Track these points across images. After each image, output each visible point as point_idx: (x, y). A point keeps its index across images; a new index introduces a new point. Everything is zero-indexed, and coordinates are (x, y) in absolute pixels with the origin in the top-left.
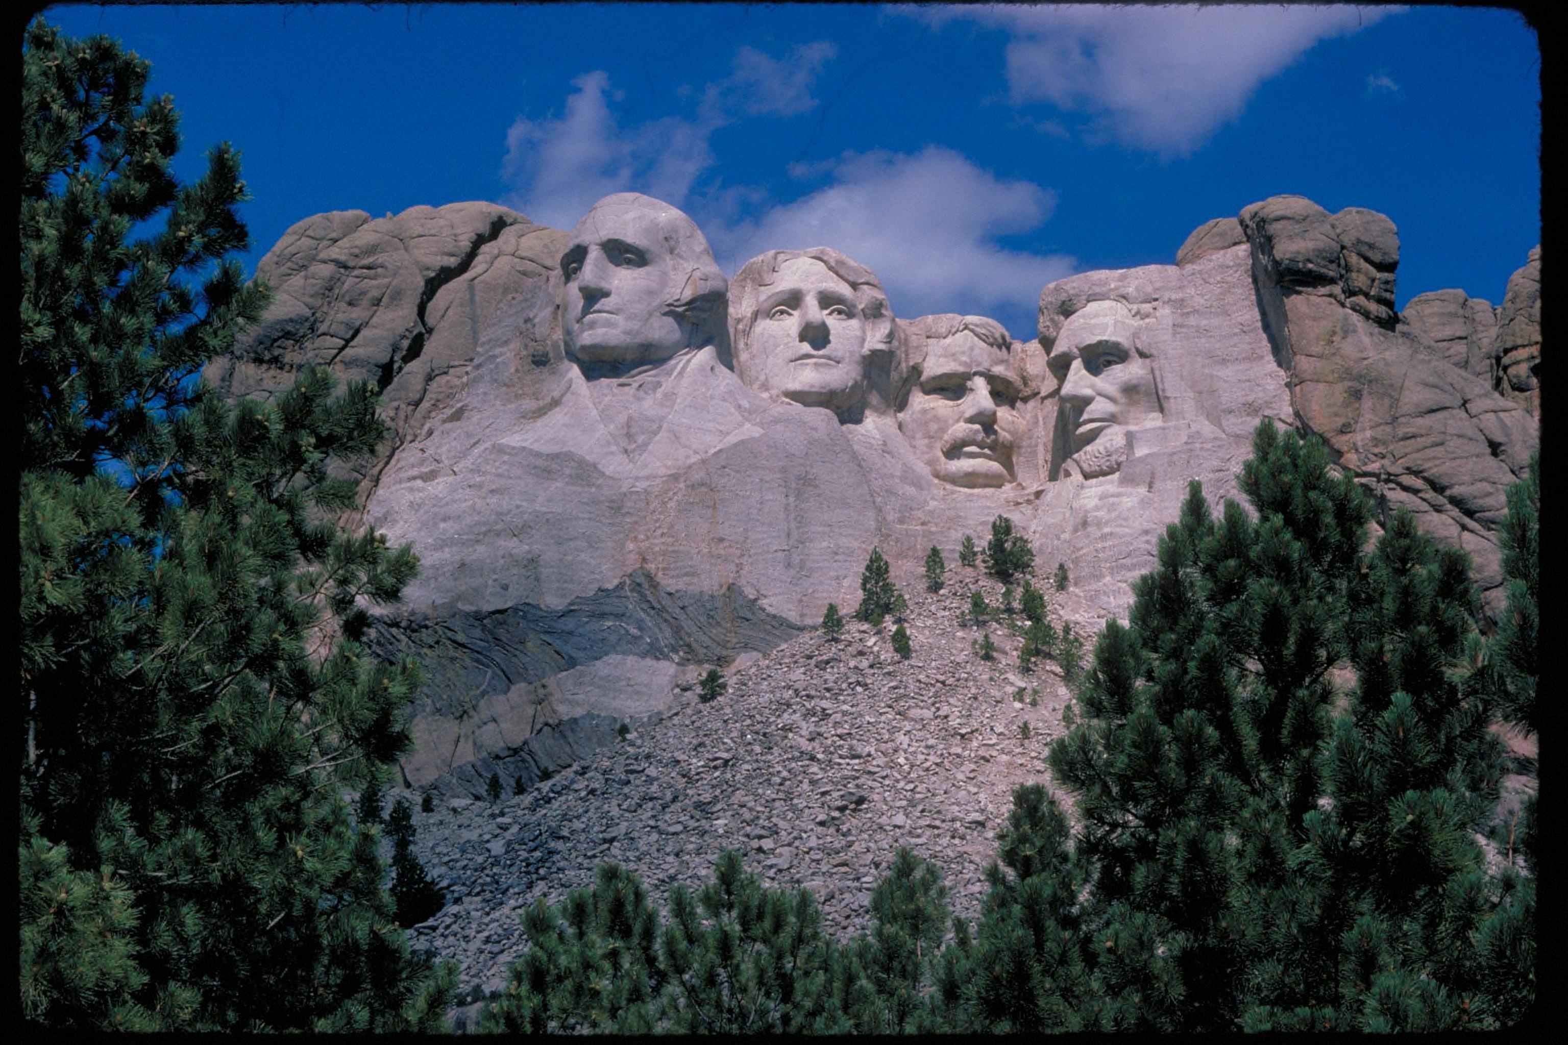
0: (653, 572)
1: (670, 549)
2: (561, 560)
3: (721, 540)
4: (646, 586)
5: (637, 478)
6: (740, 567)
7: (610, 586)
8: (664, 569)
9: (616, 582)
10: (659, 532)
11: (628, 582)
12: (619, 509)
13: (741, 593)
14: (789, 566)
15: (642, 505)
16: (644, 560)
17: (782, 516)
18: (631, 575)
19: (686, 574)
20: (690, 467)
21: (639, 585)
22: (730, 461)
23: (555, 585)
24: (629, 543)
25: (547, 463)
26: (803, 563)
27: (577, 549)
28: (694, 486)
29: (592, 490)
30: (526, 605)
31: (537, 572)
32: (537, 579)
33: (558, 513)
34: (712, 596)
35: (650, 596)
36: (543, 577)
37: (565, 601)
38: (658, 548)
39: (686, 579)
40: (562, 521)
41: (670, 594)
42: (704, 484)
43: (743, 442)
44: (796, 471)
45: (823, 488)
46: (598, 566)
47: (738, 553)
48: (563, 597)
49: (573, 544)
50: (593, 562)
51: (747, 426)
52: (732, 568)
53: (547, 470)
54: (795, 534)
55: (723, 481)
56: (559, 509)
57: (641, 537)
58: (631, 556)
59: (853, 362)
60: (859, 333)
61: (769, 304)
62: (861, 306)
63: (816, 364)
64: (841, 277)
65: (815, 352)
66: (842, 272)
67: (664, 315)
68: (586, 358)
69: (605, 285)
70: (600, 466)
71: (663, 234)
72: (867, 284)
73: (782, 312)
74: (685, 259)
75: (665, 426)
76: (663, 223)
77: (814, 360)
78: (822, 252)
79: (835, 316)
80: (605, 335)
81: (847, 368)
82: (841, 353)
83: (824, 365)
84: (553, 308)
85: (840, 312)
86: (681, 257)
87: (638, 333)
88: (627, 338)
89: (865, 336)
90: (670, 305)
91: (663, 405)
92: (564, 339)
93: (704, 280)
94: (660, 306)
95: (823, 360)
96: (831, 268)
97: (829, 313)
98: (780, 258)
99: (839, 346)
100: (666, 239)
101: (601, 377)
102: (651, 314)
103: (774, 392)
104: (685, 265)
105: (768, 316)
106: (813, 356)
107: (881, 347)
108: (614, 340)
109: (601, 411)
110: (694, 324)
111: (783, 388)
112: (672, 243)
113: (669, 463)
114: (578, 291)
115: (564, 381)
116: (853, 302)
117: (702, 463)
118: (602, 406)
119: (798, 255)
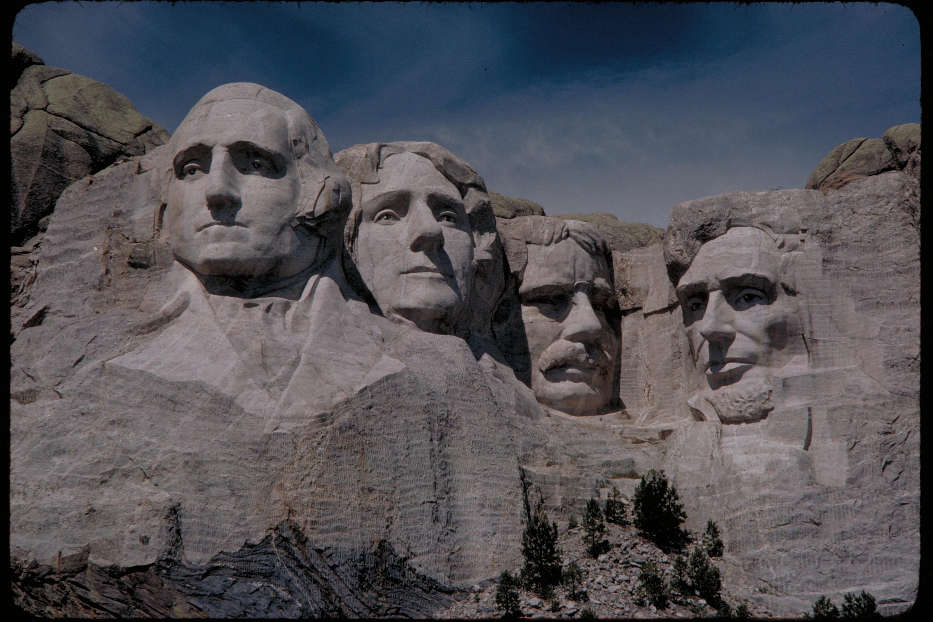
0: (301, 525)
1: (320, 500)
2: (203, 510)
3: (371, 490)
4: (294, 541)
5: (281, 418)
6: (390, 520)
7: (255, 541)
8: (313, 523)
9: (262, 535)
10: (308, 480)
11: (274, 536)
12: (265, 452)
13: (392, 551)
14: (436, 520)
15: (289, 449)
16: (291, 511)
17: (427, 463)
18: (277, 528)
19: (337, 529)
20: (336, 407)
21: (286, 539)
22: (375, 400)
23: (197, 538)
24: (274, 491)
25: (171, 393)
26: (449, 515)
27: (219, 497)
28: (341, 430)
29: (231, 428)
30: (168, 561)
31: (178, 524)
32: (178, 532)
33: (196, 455)
34: (363, 555)
35: (298, 554)
36: (183, 528)
37: (209, 557)
38: (306, 499)
39: (337, 534)
40: (199, 463)
41: (319, 551)
42: (351, 427)
43: (387, 378)
44: (439, 411)
45: (465, 429)
46: (243, 517)
47: (387, 505)
48: (205, 551)
49: (214, 491)
50: (238, 513)
51: (385, 358)
52: (383, 523)
53: (172, 400)
54: (440, 482)
55: (370, 423)
56: (196, 450)
57: (288, 485)
58: (278, 506)
59: (464, 275)
60: (468, 241)
61: (375, 205)
62: (468, 211)
63: (431, 278)
64: (449, 177)
65: (431, 265)
66: (450, 172)
67: (295, 229)
68: (206, 271)
69: (235, 194)
70: (237, 401)
71: (292, 136)
72: (474, 185)
73: (388, 216)
74: (316, 166)
75: (303, 356)
76: (291, 124)
77: (430, 274)
78: (428, 148)
79: (445, 222)
80: (235, 248)
81: (460, 282)
82: (454, 266)
83: (439, 280)
84: (159, 207)
85: (449, 218)
86: (311, 163)
87: (269, 249)
88: (259, 254)
89: (473, 245)
90: (303, 218)
91: (295, 331)
92: (174, 244)
93: (337, 191)
94: (291, 220)
95: (438, 275)
96: (438, 167)
97: (439, 219)
98: (384, 152)
99: (452, 258)
100: (295, 142)
101: (223, 293)
102: (282, 228)
103: (384, 307)
104: (315, 172)
105: (372, 218)
106: (428, 270)
107: (487, 256)
108: (244, 256)
109: (230, 335)
110: (321, 237)
111: (394, 304)
112: (301, 147)
113: (316, 402)
114: (204, 197)
115: (179, 292)
116: (462, 207)
117: (348, 401)
118: (229, 329)
119: (402, 150)
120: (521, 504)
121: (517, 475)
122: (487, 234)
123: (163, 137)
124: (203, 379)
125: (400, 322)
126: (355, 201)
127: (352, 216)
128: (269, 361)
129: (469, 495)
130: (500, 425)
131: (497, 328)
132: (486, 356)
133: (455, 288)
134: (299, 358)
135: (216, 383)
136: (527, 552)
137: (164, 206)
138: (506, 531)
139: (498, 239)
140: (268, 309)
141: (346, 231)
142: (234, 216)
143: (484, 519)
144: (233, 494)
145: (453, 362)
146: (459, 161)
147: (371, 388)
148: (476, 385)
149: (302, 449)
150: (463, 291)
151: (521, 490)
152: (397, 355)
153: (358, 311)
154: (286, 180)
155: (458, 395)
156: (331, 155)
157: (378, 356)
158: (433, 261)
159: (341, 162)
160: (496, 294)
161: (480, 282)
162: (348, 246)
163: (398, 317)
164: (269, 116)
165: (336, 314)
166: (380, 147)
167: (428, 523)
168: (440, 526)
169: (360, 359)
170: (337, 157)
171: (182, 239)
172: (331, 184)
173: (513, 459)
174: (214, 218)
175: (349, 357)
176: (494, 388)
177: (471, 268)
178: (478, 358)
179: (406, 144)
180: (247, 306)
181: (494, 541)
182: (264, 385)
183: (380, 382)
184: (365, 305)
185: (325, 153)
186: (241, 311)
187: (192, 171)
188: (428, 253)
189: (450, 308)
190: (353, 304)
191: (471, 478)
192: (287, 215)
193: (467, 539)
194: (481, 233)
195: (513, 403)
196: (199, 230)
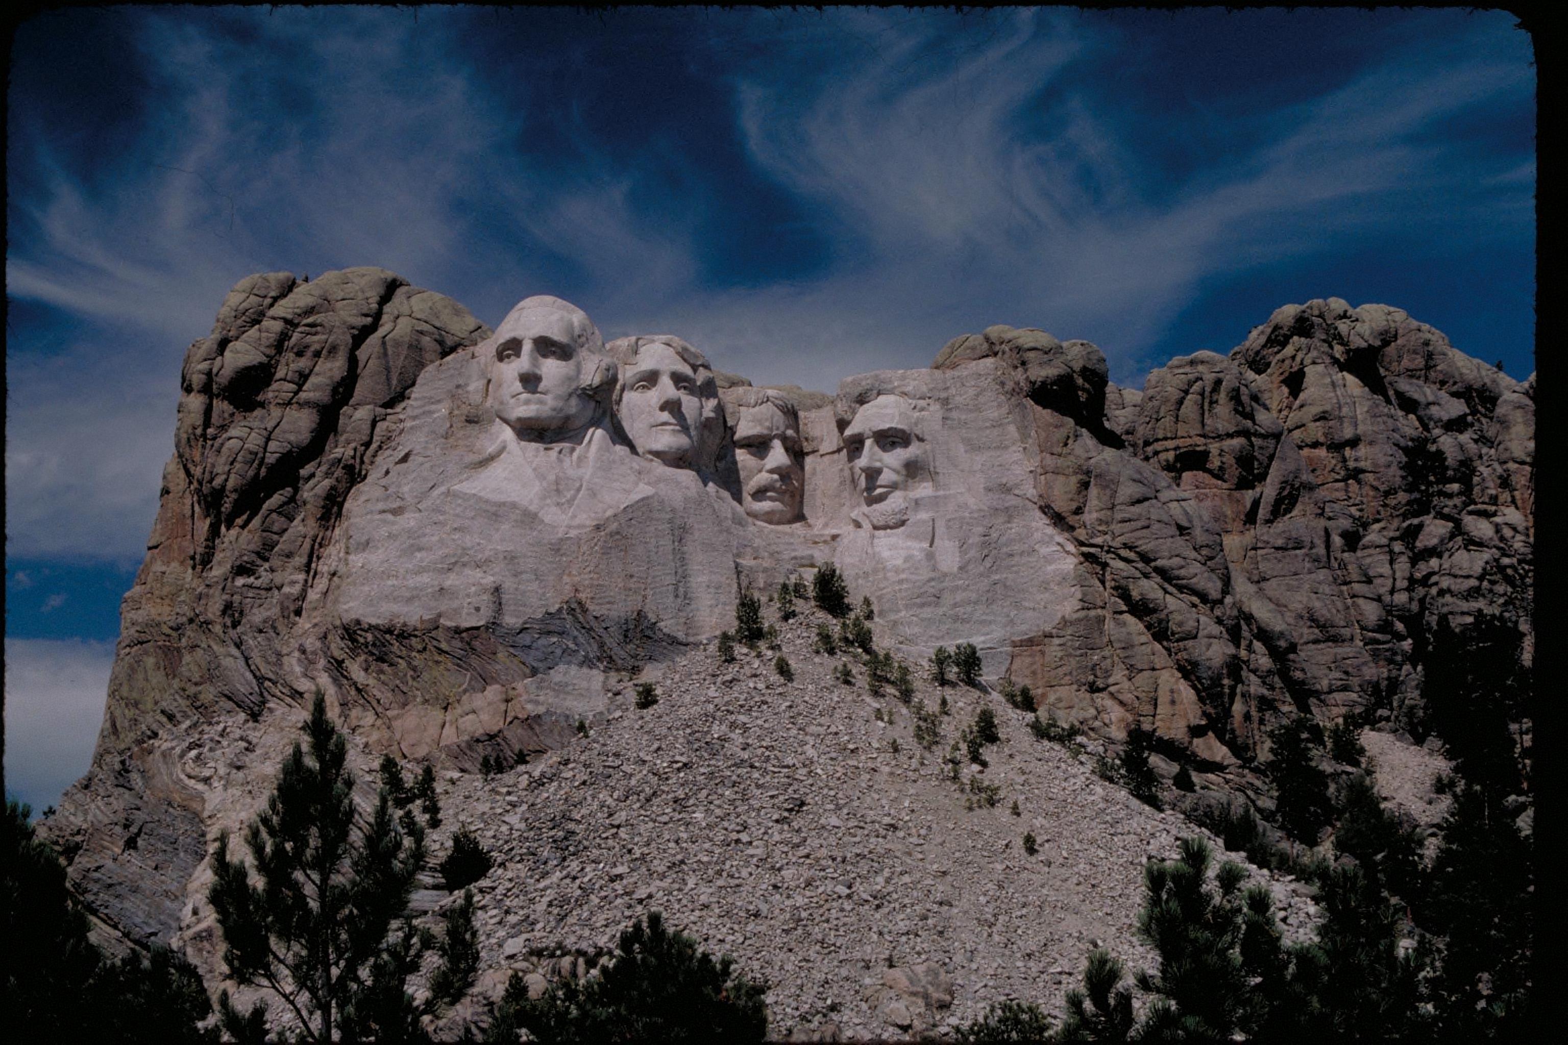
0: (584, 600)
1: (596, 583)
2: (516, 589)
3: (631, 576)
4: (578, 611)
5: (569, 527)
6: (645, 597)
7: (553, 610)
8: (592, 598)
9: (557, 606)
10: (588, 569)
11: (565, 607)
12: (559, 550)
13: (646, 617)
14: (677, 596)
15: (574, 548)
16: (576, 590)
17: (671, 557)
18: (567, 602)
19: (609, 603)
20: (608, 519)
21: (573, 610)
22: (635, 515)
23: (512, 608)
24: (565, 577)
25: (495, 508)
26: (686, 593)
27: (528, 581)
28: (611, 535)
29: (535, 533)
30: (494, 623)
31: (500, 598)
32: (500, 604)
33: (511, 551)
34: (626, 620)
35: (581, 619)
36: (503, 601)
37: (521, 621)
38: (587, 582)
39: (608, 606)
40: (515, 557)
41: (596, 618)
42: (618, 533)
43: (643, 499)
44: (678, 522)
45: (697, 534)
46: (544, 594)
47: (643, 586)
48: (517, 617)
49: (524, 576)
50: (540, 591)
51: (641, 485)
52: (640, 598)
53: (495, 514)
54: (680, 571)
55: (631, 530)
56: (512, 548)
57: (574, 572)
58: (567, 587)
59: (696, 428)
60: (698, 404)
61: (634, 380)
62: (699, 383)
63: (673, 430)
64: (685, 360)
65: (673, 421)
66: (686, 356)
67: (579, 396)
68: (518, 426)
69: (538, 372)
70: (540, 515)
71: (577, 332)
72: (703, 365)
73: (644, 387)
74: (593, 353)
75: (584, 484)
76: (576, 324)
77: (672, 427)
78: (671, 340)
79: (682, 391)
80: (538, 410)
81: (693, 433)
82: (689, 421)
83: (679, 431)
84: (485, 381)
85: (685, 388)
86: (590, 351)
87: (561, 410)
88: (554, 413)
89: (702, 407)
90: (584, 389)
91: (579, 466)
92: (496, 406)
93: (608, 370)
94: (576, 389)
95: (678, 428)
96: (678, 353)
97: (678, 389)
98: (640, 343)
99: (687, 416)
100: (579, 336)
101: (530, 441)
102: (570, 395)
103: (640, 450)
104: (592, 357)
105: (632, 388)
106: (670, 424)
107: (712, 415)
108: (544, 415)
109: (535, 470)
110: (597, 402)
111: (648, 447)
112: (583, 339)
113: (593, 515)
114: (516, 375)
115: (499, 441)
116: (695, 381)
117: (615, 516)
118: (534, 465)
119: (653, 341)
120: (736, 585)
121: (733, 565)
122: (712, 400)
123: (489, 333)
124: (516, 499)
125: (652, 460)
126: (620, 376)
127: (618, 387)
128: (561, 487)
129: (699, 580)
130: (721, 532)
131: (718, 464)
132: (711, 484)
133: (690, 437)
134: (581, 486)
135: (525, 503)
136: (739, 618)
137: (489, 381)
138: (725, 604)
139: (719, 403)
140: (560, 452)
141: (614, 397)
142: (537, 387)
143: (708, 596)
144: (537, 579)
145: (688, 488)
146: (693, 349)
147: (631, 506)
148: (704, 504)
149: (584, 548)
150: (695, 439)
151: (735, 576)
152: (649, 484)
153: (622, 453)
154: (572, 363)
155: (692, 511)
156: (604, 344)
157: (637, 484)
158: (674, 417)
159: (611, 350)
160: (718, 441)
161: (706, 433)
162: (615, 407)
163: (650, 457)
164: (562, 319)
165: (607, 454)
166: (638, 339)
167: (671, 598)
168: (679, 600)
169: (624, 486)
170: (608, 346)
171: (502, 403)
172: (603, 365)
173: (730, 556)
174: (524, 388)
175: (616, 485)
176: (716, 507)
177: (701, 423)
178: (706, 485)
179: (656, 337)
180: (546, 449)
181: (716, 610)
182: (558, 504)
183: (638, 502)
184: (627, 449)
185: (599, 343)
186: (542, 453)
187: (509, 356)
188: (671, 412)
189: (686, 451)
190: (618, 448)
191: (700, 568)
192: (574, 386)
193: (698, 610)
194: (708, 398)
195: (729, 516)
196: (513, 397)
